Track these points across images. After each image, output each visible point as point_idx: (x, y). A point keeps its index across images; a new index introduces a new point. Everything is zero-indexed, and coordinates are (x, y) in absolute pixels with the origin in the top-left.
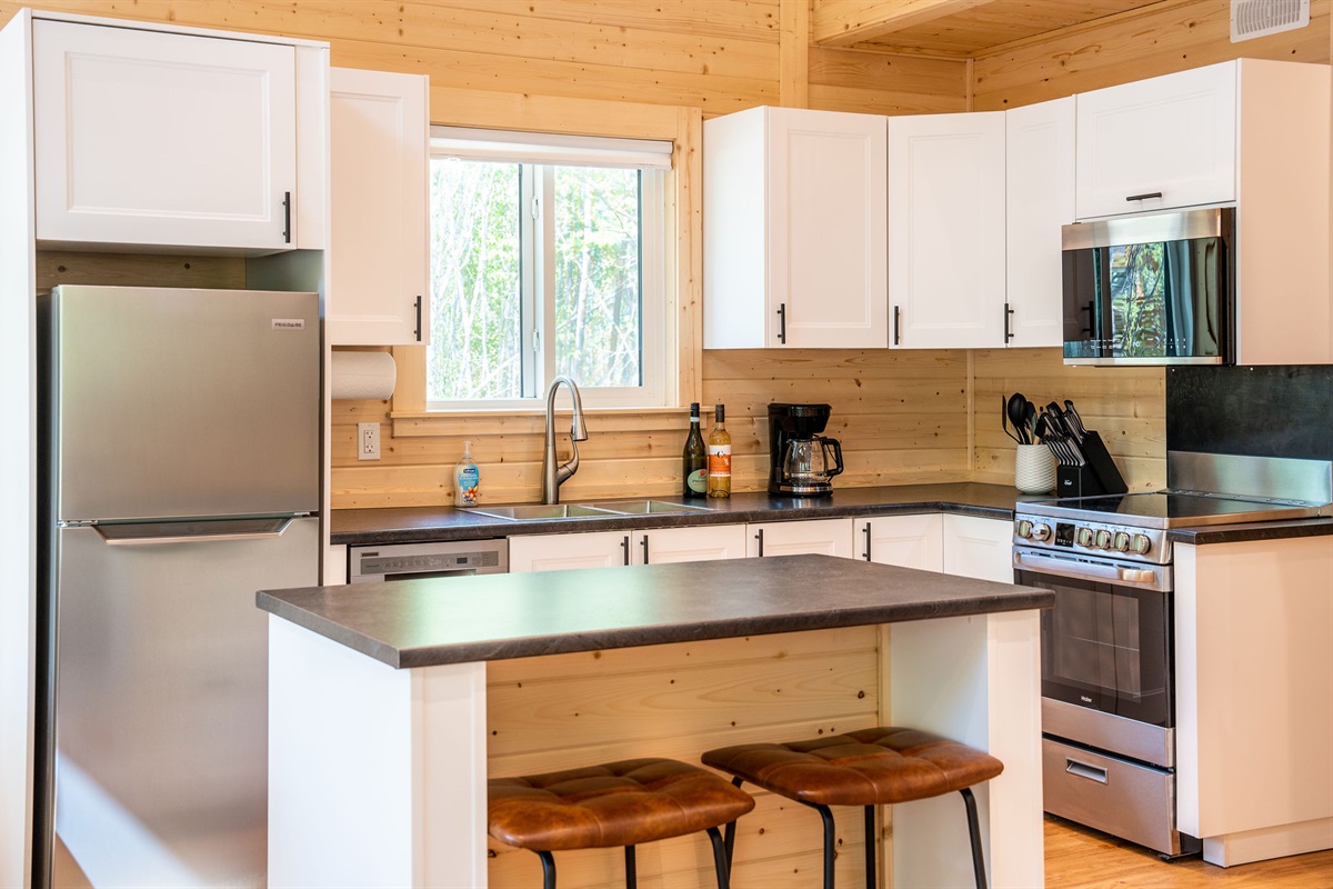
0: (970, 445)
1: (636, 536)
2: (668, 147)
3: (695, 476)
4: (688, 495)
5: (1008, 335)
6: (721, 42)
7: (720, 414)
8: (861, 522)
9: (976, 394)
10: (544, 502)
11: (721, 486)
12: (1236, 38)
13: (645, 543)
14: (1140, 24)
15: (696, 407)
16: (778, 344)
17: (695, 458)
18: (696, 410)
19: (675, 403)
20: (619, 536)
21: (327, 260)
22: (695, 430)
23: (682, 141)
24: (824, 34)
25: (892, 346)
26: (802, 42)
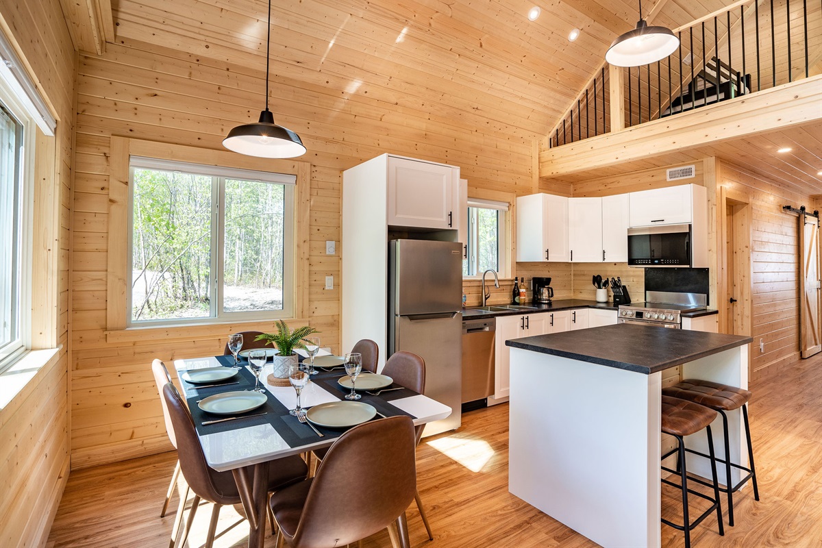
0: (572, 289)
1: (525, 316)
2: (508, 205)
3: (517, 298)
4: (514, 303)
5: (604, 259)
6: (519, 176)
7: (522, 281)
8: (573, 311)
9: (574, 275)
10: (482, 305)
11: (523, 301)
12: (668, 180)
13: (527, 318)
14: (633, 176)
15: (516, 278)
16: (546, 261)
17: (516, 293)
18: (516, 279)
19: (509, 277)
20: (521, 316)
21: (459, 232)
22: (516, 284)
23: (511, 203)
24: (543, 175)
25: (570, 261)
26: (538, 177)
